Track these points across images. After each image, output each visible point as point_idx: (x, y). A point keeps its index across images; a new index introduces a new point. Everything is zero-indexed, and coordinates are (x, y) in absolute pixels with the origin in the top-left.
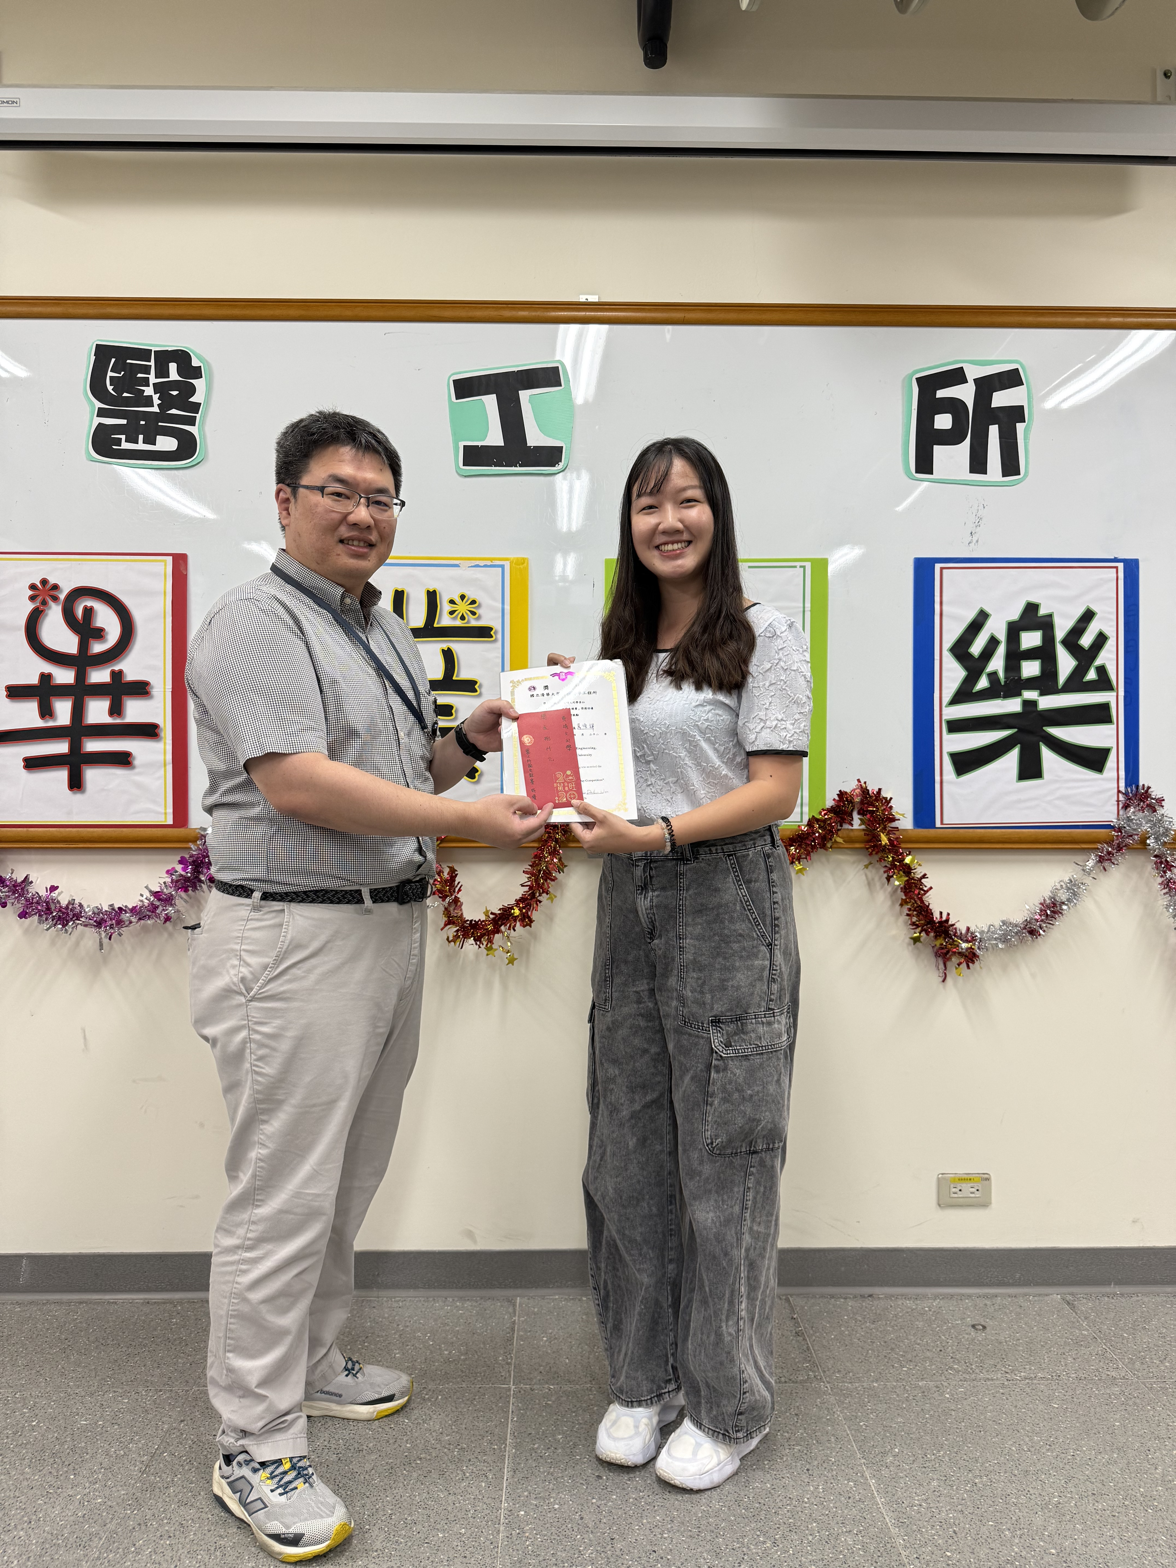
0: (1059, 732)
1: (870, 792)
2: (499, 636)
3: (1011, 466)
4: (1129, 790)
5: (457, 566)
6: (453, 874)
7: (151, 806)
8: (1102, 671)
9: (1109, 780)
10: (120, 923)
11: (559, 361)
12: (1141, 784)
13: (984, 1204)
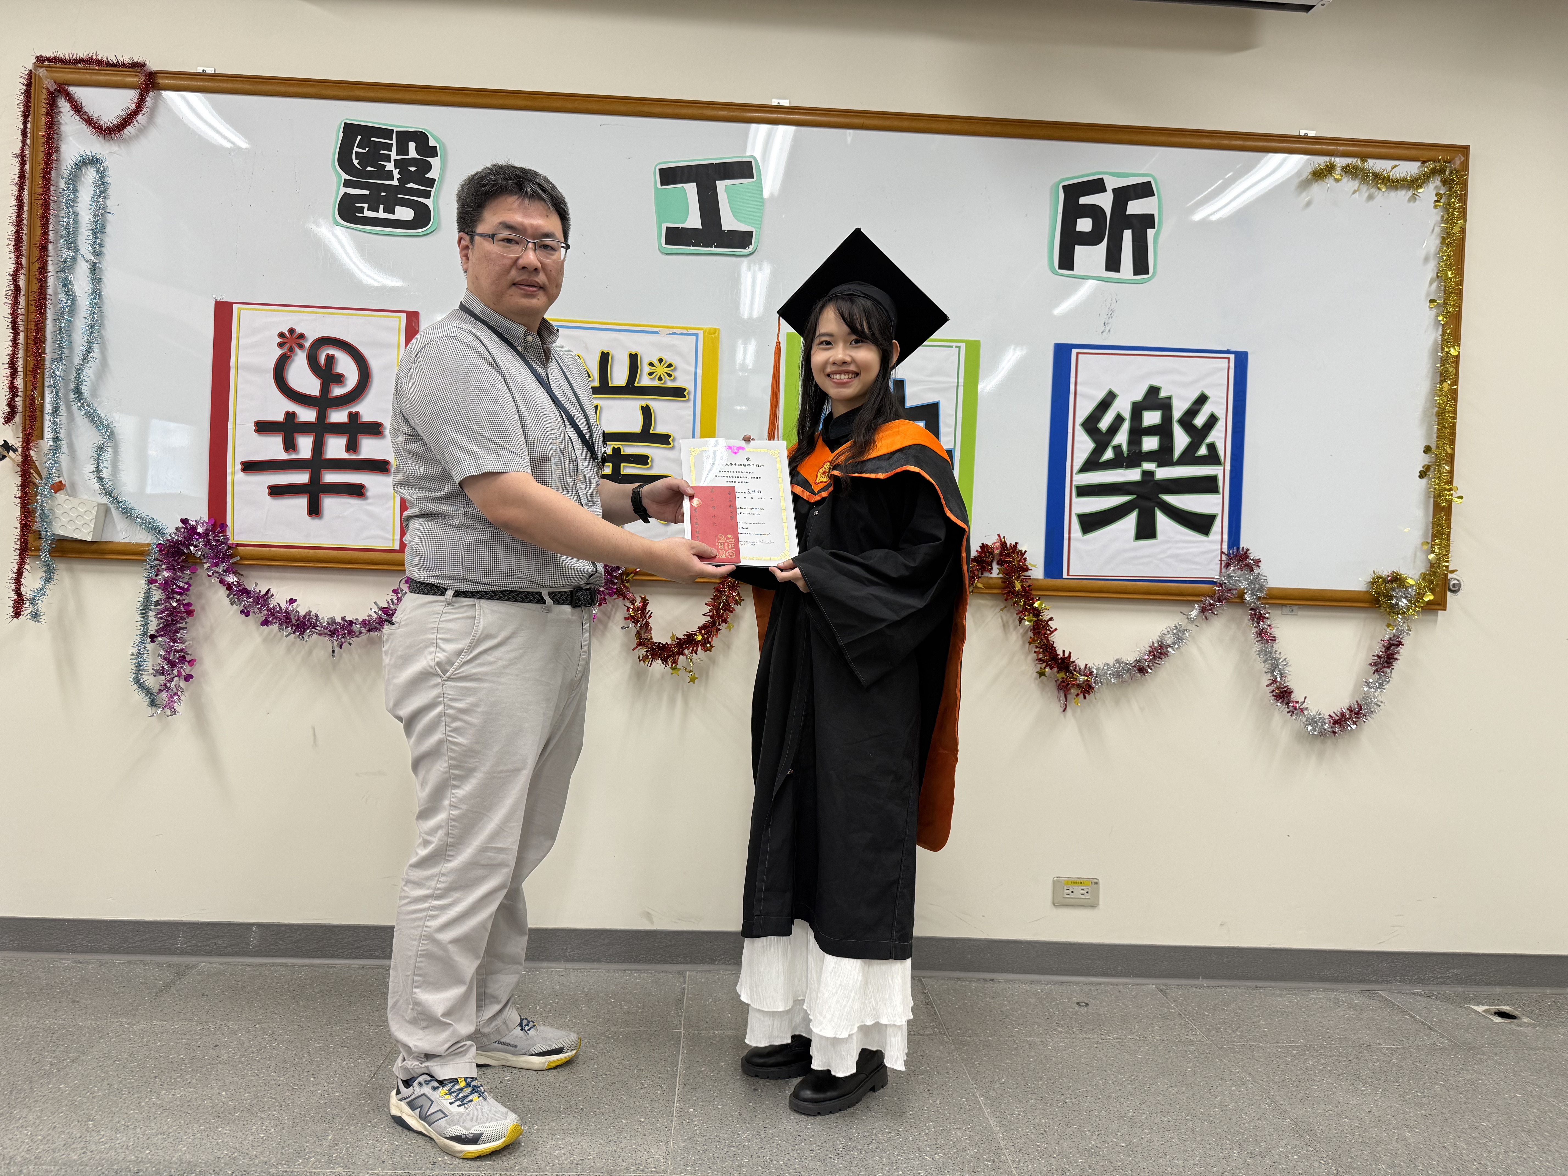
0: (1173, 499)
1: (1008, 546)
2: (692, 397)
3: (1141, 266)
4: (1231, 551)
5: (657, 333)
6: (645, 603)
7: (380, 532)
8: (1212, 447)
9: (1212, 542)
10: (351, 633)
11: (753, 157)
12: (1241, 547)
13: (1094, 906)
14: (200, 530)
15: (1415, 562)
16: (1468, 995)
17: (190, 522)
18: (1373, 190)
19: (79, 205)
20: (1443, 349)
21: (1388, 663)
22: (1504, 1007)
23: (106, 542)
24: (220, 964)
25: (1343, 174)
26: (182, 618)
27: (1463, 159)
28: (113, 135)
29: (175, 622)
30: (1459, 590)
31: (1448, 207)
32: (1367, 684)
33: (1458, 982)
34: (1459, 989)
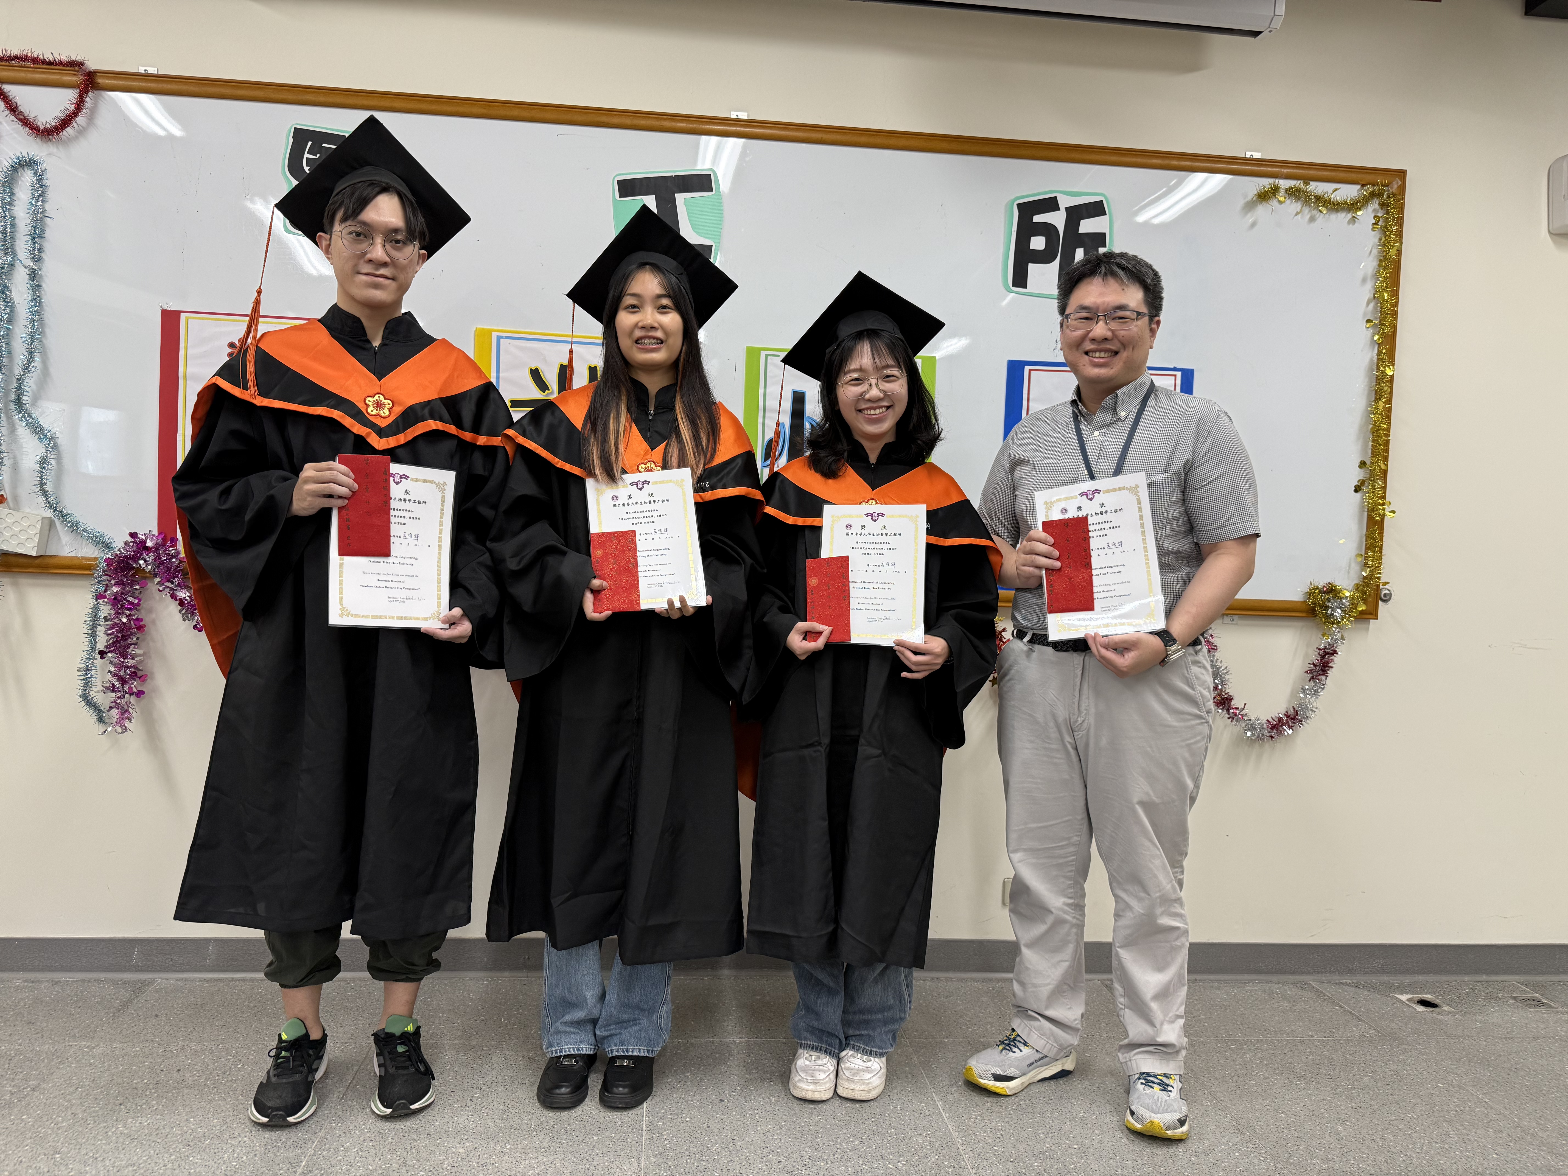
14: (149, 544)
15: (1349, 572)
16: (1393, 983)
17: (139, 535)
18: (1315, 212)
19: (15, 208)
20: (1378, 369)
21: (1323, 671)
22: (1426, 996)
23: (51, 556)
24: (177, 980)
25: (1287, 196)
26: (132, 634)
27: (1400, 183)
28: (50, 137)
29: (125, 638)
30: (1389, 599)
31: (1385, 230)
32: (1304, 690)
33: (1384, 971)
34: (1385, 978)
